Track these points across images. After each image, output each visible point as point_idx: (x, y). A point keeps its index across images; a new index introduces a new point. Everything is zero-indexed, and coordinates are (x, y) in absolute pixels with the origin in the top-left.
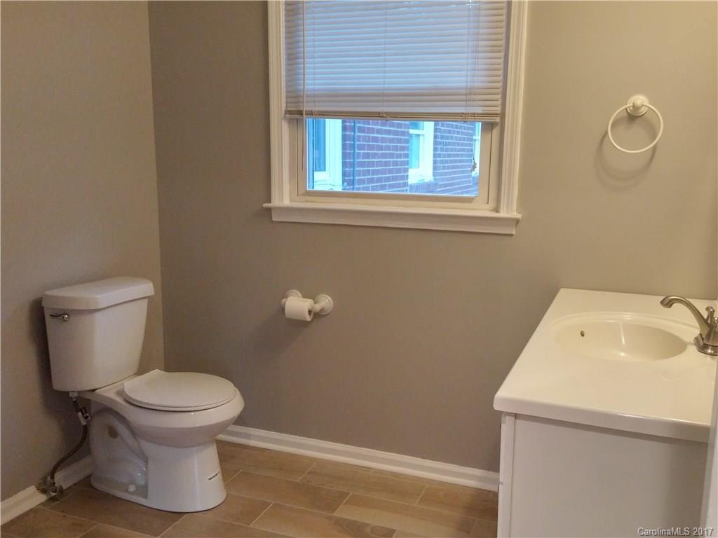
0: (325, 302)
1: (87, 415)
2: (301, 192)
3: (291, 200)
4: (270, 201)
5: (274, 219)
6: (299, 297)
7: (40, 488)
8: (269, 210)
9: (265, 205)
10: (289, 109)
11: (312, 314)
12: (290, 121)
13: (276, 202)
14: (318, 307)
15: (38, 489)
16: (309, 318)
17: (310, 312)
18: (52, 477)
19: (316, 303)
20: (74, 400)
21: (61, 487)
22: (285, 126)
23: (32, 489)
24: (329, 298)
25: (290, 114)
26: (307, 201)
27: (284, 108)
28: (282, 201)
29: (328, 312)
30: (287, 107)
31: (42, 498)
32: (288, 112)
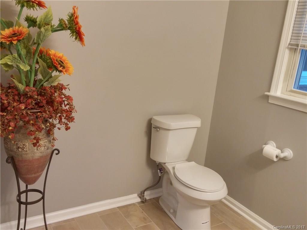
0: (288, 153)
1: (162, 172)
2: (289, 89)
3: (282, 93)
4: (269, 91)
5: (269, 101)
6: (274, 147)
7: (139, 196)
8: (268, 97)
9: (267, 93)
10: (291, 43)
11: (278, 158)
12: (291, 49)
13: (272, 93)
14: (282, 155)
15: (138, 196)
16: (275, 160)
17: (277, 157)
18: (144, 193)
19: (282, 152)
20: (158, 164)
21: (146, 198)
22: (287, 51)
23: (136, 195)
24: (291, 152)
25: (291, 46)
26: (290, 95)
27: (288, 42)
28: (276, 93)
29: (289, 159)
30: (290, 41)
31: (139, 200)
32: (290, 44)
